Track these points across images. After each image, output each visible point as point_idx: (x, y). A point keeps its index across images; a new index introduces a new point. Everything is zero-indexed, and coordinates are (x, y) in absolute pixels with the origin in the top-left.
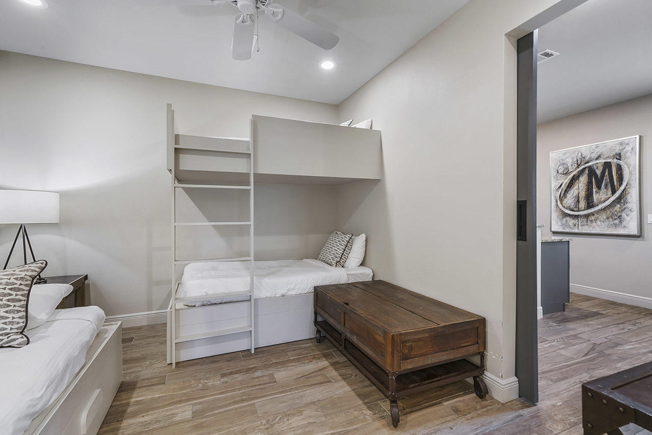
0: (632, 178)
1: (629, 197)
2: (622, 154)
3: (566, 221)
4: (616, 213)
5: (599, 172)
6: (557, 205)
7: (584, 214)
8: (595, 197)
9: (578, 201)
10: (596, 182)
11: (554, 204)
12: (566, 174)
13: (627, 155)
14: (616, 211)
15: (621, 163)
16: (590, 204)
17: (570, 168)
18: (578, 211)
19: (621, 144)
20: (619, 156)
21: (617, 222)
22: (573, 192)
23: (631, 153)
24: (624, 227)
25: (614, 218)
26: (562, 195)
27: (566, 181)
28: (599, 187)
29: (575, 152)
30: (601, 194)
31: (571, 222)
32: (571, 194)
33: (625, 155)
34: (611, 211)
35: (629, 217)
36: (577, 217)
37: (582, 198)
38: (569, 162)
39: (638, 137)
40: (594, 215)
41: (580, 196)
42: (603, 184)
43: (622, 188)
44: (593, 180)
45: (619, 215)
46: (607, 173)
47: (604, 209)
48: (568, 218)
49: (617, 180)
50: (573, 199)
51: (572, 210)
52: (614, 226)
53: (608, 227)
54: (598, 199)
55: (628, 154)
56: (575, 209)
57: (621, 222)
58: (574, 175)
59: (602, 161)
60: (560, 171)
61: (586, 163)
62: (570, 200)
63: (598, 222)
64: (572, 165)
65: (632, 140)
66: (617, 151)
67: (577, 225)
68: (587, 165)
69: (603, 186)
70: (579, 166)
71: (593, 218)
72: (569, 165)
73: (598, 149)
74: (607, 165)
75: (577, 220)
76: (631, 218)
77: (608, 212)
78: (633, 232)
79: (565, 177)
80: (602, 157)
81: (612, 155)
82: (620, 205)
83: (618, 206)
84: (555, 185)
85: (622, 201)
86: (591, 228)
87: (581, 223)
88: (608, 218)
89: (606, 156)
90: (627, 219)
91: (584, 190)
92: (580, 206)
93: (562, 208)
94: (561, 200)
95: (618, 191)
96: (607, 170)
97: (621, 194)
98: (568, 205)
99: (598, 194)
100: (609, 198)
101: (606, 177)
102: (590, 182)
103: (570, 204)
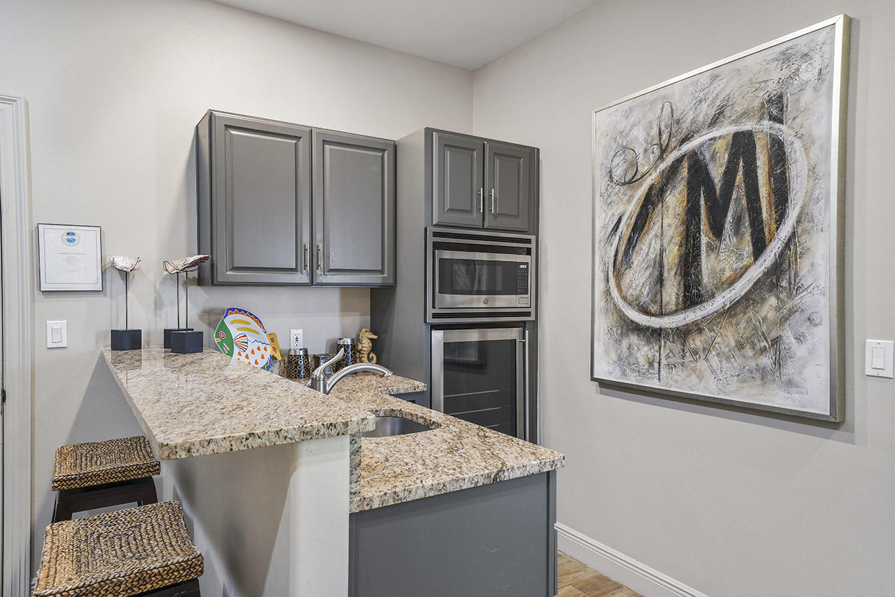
0: (817, 193)
1: (804, 266)
2: (789, 99)
3: (629, 348)
4: (764, 328)
5: (717, 173)
7: (674, 325)
8: (708, 264)
9: (660, 281)
10: (710, 210)
11: (600, 287)
12: (630, 182)
13: (803, 103)
14: (765, 319)
15: (785, 132)
16: (692, 297)
17: (640, 160)
18: (661, 314)
19: (786, 57)
20: (776, 108)
21: (766, 361)
22: (648, 246)
23: (816, 90)
24: (790, 383)
25: (758, 347)
26: (620, 257)
27: (630, 207)
28: (717, 230)
29: (653, 103)
30: (722, 256)
31: (643, 351)
32: (643, 253)
33: (798, 100)
34: (749, 321)
35: (804, 346)
36: (657, 334)
37: (670, 270)
38: (639, 139)
39: (839, 21)
40: (700, 331)
41: (665, 262)
42: (729, 219)
43: (785, 231)
44: (702, 202)
45: (773, 335)
46: (740, 177)
47: (730, 312)
48: (634, 339)
49: (769, 202)
50: (648, 272)
51: (646, 312)
52: (757, 375)
53: (744, 377)
54: (713, 273)
55: (807, 96)
56: (654, 308)
57: (778, 363)
58: (651, 188)
59: (727, 130)
60: (617, 174)
61: (683, 141)
62: (638, 278)
63: (714, 361)
64: (646, 150)
65: (821, 37)
66: (772, 88)
67: (656, 365)
68: (686, 147)
69: (727, 226)
70: (664, 151)
71: (697, 342)
72: (639, 150)
73: (718, 86)
74: (742, 145)
75: (657, 348)
76: (811, 352)
77: (743, 325)
78: (820, 405)
79: (629, 193)
80: (727, 113)
81: (757, 103)
82: (778, 298)
83: (772, 301)
84: (604, 219)
85: (784, 284)
86: (694, 377)
87: (668, 357)
88: (740, 346)
89: (739, 109)
90: (799, 354)
91: (677, 240)
92: (666, 298)
93: (621, 303)
94: (619, 276)
95: (773, 244)
96: (741, 164)
97: (782, 254)
98: (635, 293)
99: (713, 256)
100: (745, 271)
101: (739, 191)
102: (692, 213)
103: (639, 288)
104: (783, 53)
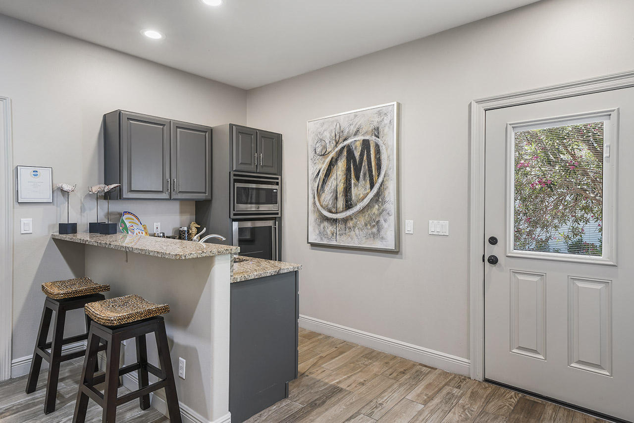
0: (390, 166)
1: (386, 193)
2: (381, 129)
3: (324, 227)
4: (374, 218)
5: (357, 154)
6: (314, 203)
7: (342, 217)
8: (354, 191)
9: (336, 198)
10: (355, 169)
11: (311, 201)
12: (324, 155)
13: (385, 131)
14: (374, 214)
15: (380, 142)
16: (348, 205)
17: (328, 146)
18: (337, 213)
19: (379, 113)
20: (377, 132)
21: (375, 230)
22: (331, 183)
23: (389, 127)
24: (382, 238)
25: (372, 225)
27: (324, 166)
28: (358, 178)
29: (333, 122)
30: (360, 189)
31: (330, 229)
32: (329, 186)
33: (383, 131)
34: (369, 215)
35: (387, 224)
36: (334, 221)
37: (340, 194)
38: (327, 136)
39: (395, 103)
40: (352, 219)
41: (338, 190)
42: (362, 174)
43: (380, 180)
44: (352, 166)
45: (377, 220)
46: (365, 157)
47: (362, 211)
48: (326, 224)
49: (375, 168)
50: (331, 194)
51: (331, 212)
52: (372, 236)
53: (367, 237)
54: (356, 195)
55: (386, 129)
56: (334, 210)
57: (379, 231)
58: (332, 158)
59: (360, 138)
60: (318, 150)
61: (345, 140)
62: (327, 197)
63: (357, 231)
64: (330, 142)
65: (390, 108)
66: (375, 124)
67: (335, 234)
68: (346, 143)
69: (361, 176)
70: (337, 143)
71: (350, 224)
72: (327, 142)
73: (357, 120)
74: (366, 144)
75: (335, 227)
76: (389, 226)
77: (367, 216)
78: (391, 246)
79: (323, 159)
80: (360, 131)
81: (370, 129)
82: (378, 205)
83: (377, 207)
84: (313, 171)
85: (380, 200)
86: (349, 238)
87: (339, 231)
88: (366, 225)
89: (364, 130)
90: (385, 227)
91: (343, 181)
92: (338, 206)
93: (320, 208)
94: (319, 196)
95: (377, 184)
96: (366, 152)
97: (379, 188)
98: (326, 204)
99: (356, 188)
100: (368, 195)
101: (365, 163)
102: (348, 170)
103: (328, 201)
104: (379, 111)
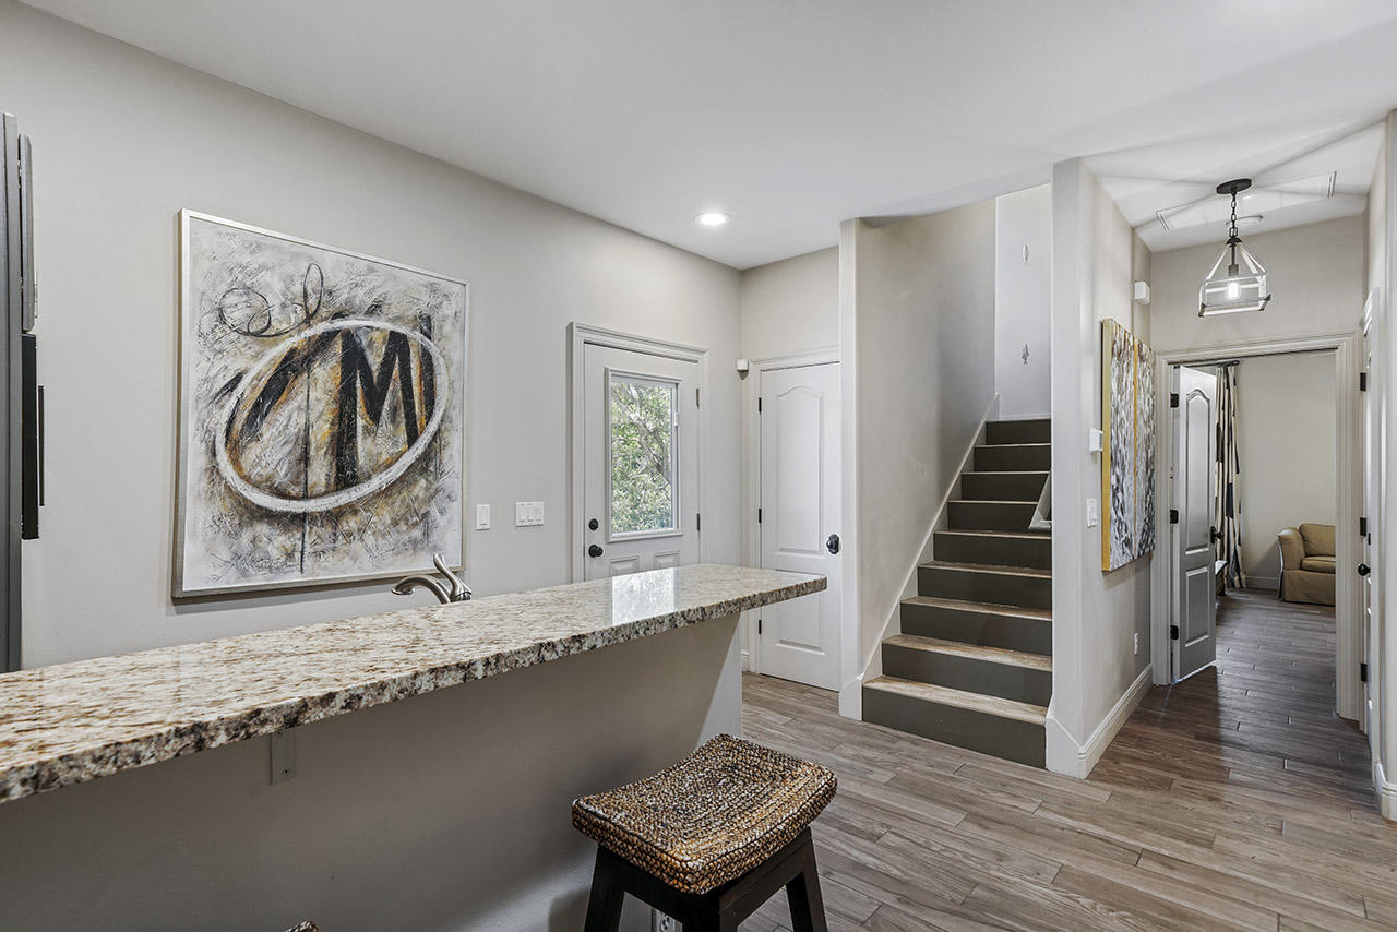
1: (446, 455)
2: (435, 322)
3: (254, 541)
4: (415, 506)
5: (375, 361)
6: (214, 470)
7: (324, 508)
8: (363, 446)
9: (305, 459)
10: (367, 394)
11: (195, 461)
12: (257, 335)
13: (445, 330)
14: (416, 497)
15: (434, 349)
16: (345, 476)
17: (275, 313)
18: (305, 497)
19: (432, 288)
20: (427, 326)
21: (417, 533)
22: (286, 418)
23: (452, 325)
24: (435, 548)
25: (410, 522)
26: (238, 425)
27: (260, 365)
28: (374, 414)
29: (296, 256)
30: (379, 440)
31: (276, 542)
32: (282, 425)
33: (441, 327)
34: (403, 501)
35: (445, 518)
36: (299, 520)
37: (317, 450)
38: (274, 288)
39: (467, 284)
40: (355, 512)
41: (312, 437)
42: (386, 406)
43: (432, 427)
44: (358, 385)
45: (423, 511)
46: (396, 372)
47: (385, 492)
48: (262, 529)
49: (421, 400)
50: (287, 448)
51: (281, 494)
52: (410, 546)
53: (396, 551)
54: (369, 454)
55: (447, 327)
56: (293, 491)
57: (426, 534)
58: (293, 351)
59: (383, 324)
60: (237, 315)
61: (339, 315)
62: (270, 451)
63: (369, 538)
64: (284, 306)
66: (425, 308)
67: (297, 555)
68: (339, 324)
69: (384, 413)
70: (309, 318)
71: (351, 523)
72: (275, 301)
73: (374, 280)
74: (399, 344)
75: (299, 535)
76: (450, 521)
77: (398, 504)
79: (257, 348)
80: (385, 308)
81: (411, 314)
82: (427, 480)
83: (423, 482)
85: (432, 469)
86: (347, 559)
87: (314, 543)
88: (395, 523)
89: (395, 311)
90: (442, 524)
91: (329, 417)
92: (312, 479)
93: (239, 485)
94: (235, 449)
95: (424, 435)
96: (397, 361)
97: (430, 445)
98: (265, 473)
99: (369, 439)
100: (401, 456)
101: (395, 385)
102: (346, 394)
103: (272, 466)
104: (432, 284)
